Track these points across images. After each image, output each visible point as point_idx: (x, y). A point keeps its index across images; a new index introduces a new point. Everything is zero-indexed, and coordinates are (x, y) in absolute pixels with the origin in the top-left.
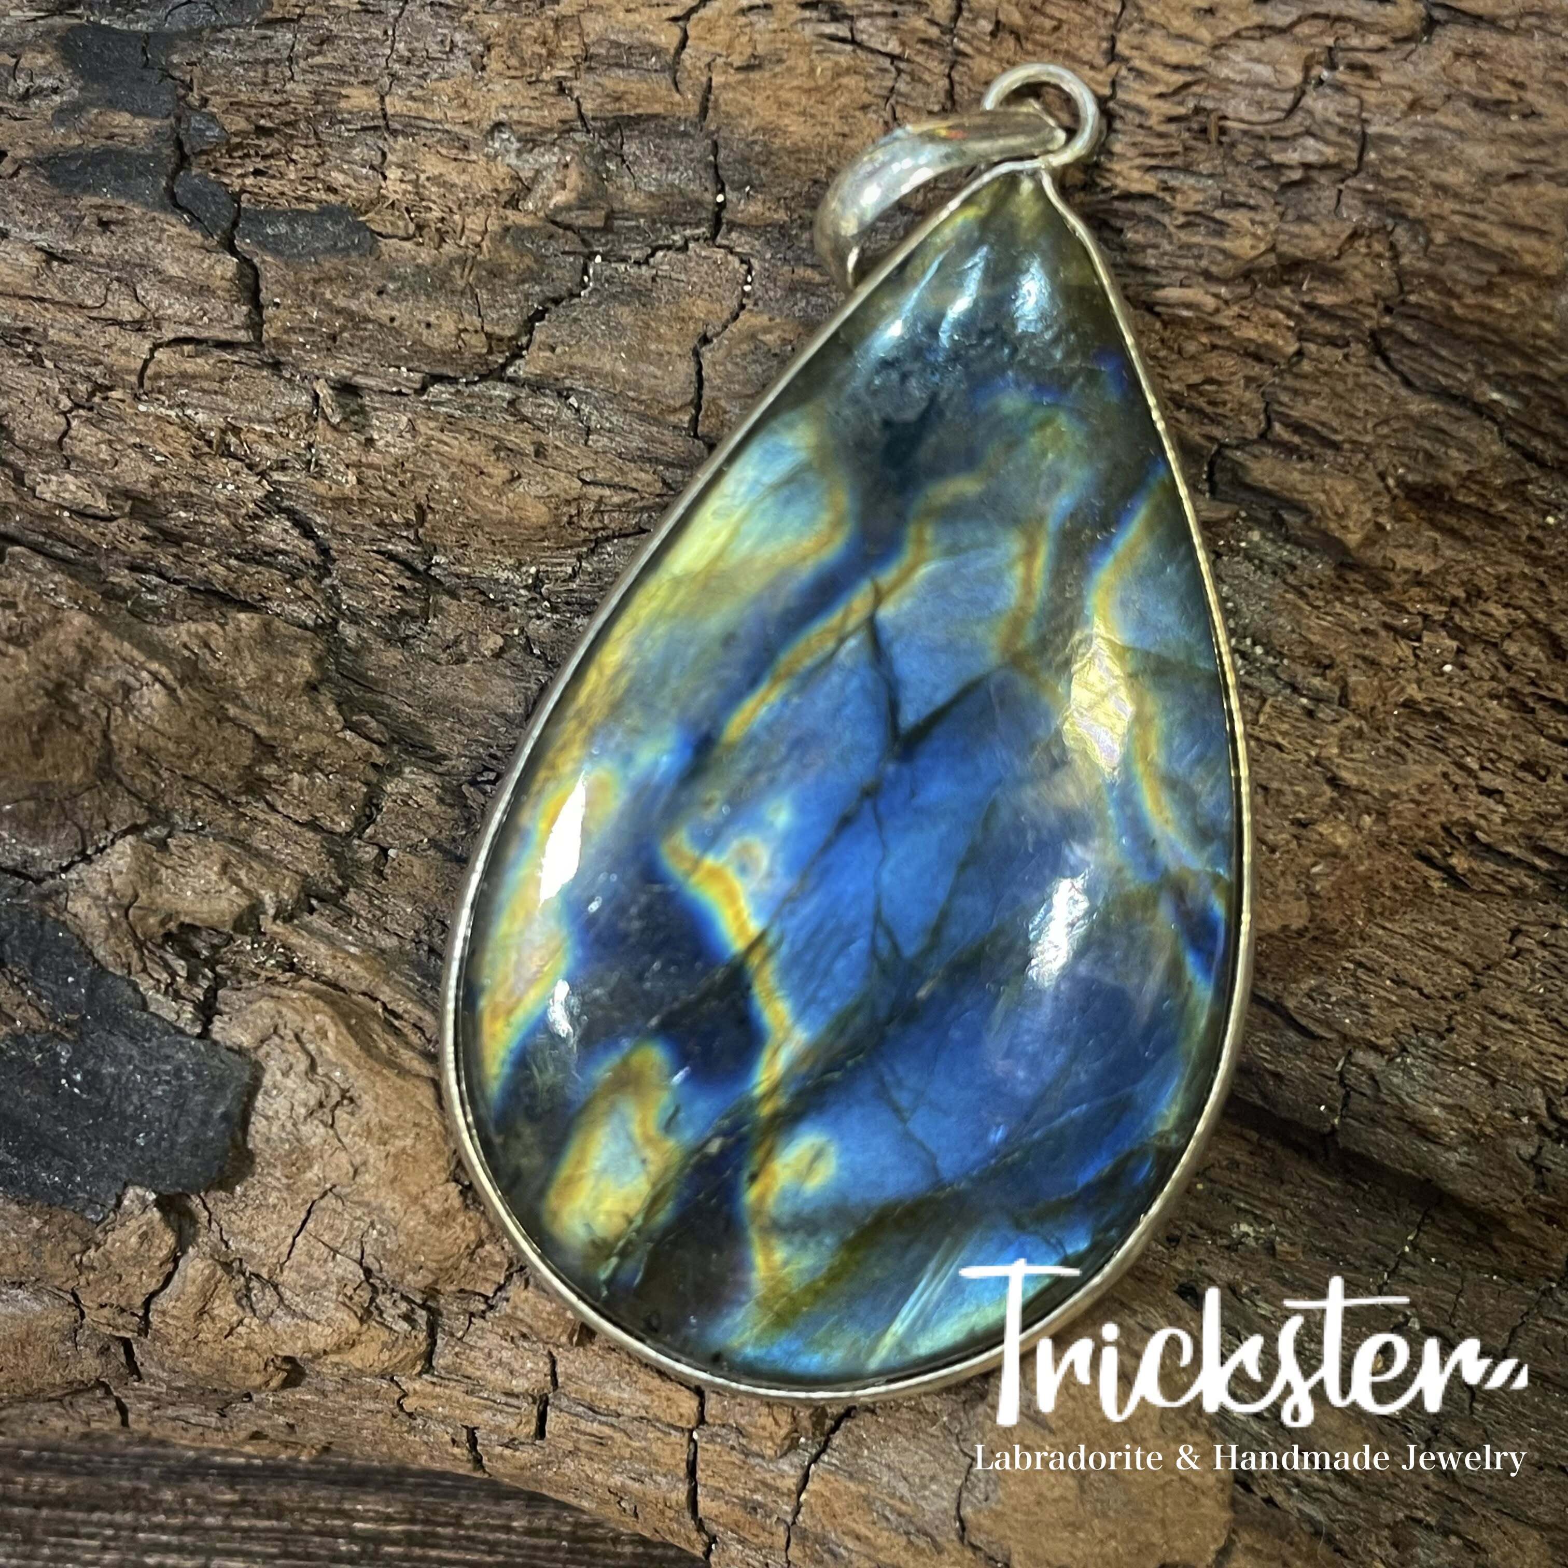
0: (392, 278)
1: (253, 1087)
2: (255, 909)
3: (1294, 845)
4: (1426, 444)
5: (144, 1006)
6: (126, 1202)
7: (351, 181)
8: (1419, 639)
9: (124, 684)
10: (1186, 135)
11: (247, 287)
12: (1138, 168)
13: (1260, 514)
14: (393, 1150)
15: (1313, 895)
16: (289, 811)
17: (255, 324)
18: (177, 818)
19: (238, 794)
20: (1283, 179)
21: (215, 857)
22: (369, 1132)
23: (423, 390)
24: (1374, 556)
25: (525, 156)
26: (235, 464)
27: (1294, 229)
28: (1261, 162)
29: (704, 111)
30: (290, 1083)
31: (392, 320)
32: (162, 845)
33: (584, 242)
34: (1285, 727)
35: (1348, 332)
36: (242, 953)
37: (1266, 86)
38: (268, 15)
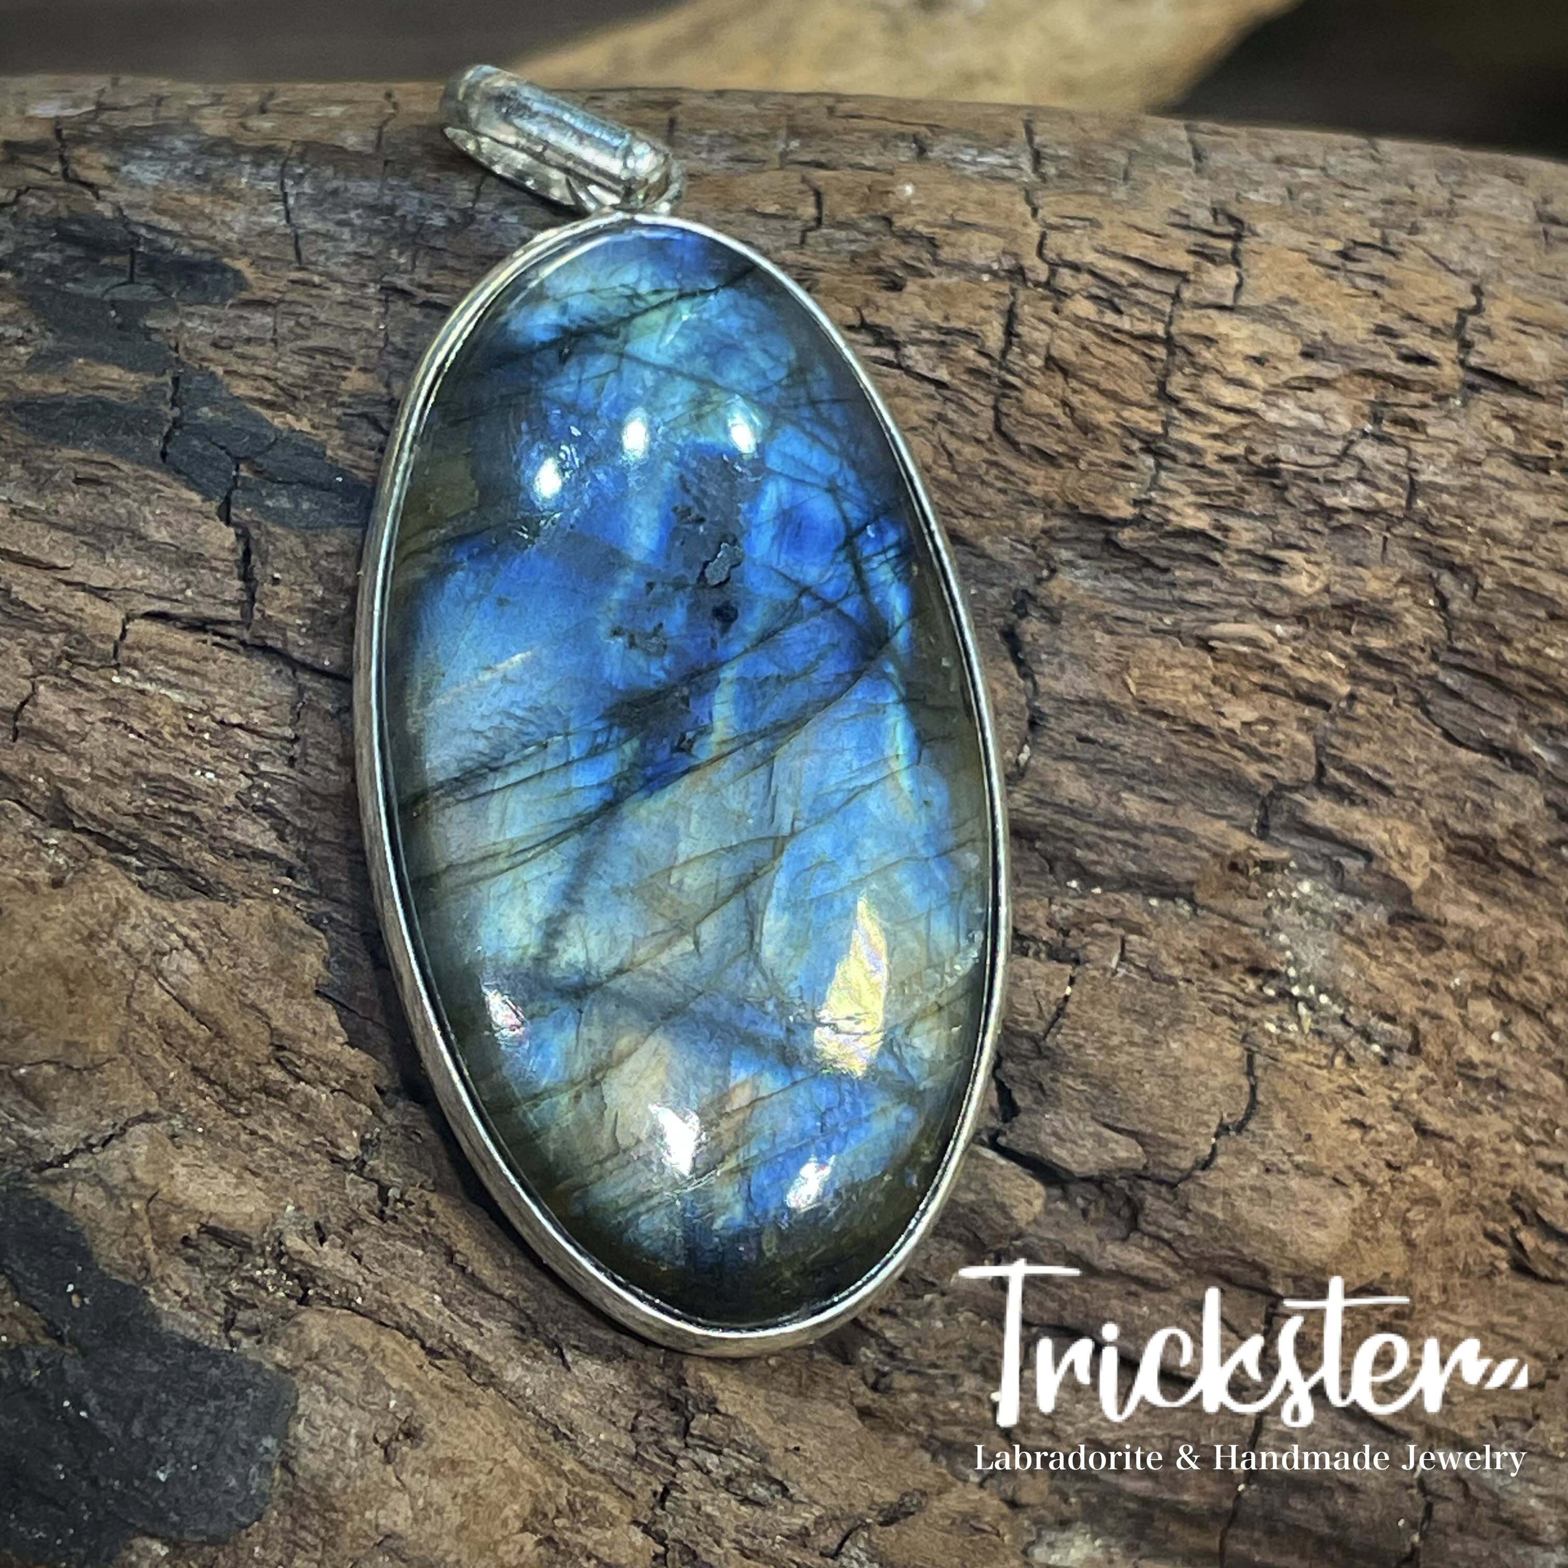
4: (1474, 795)
5: (157, 1318)
6: (132, 1558)
9: (152, 944)
10: (1239, 476)
12: (1189, 504)
13: (1312, 864)
15: (1409, 1243)
17: (247, 600)
20: (1334, 523)
24: (1430, 908)
27: (1347, 571)
28: (1311, 507)
35: (1396, 679)
36: (252, 1280)
37: (1317, 433)
38: (245, 295)
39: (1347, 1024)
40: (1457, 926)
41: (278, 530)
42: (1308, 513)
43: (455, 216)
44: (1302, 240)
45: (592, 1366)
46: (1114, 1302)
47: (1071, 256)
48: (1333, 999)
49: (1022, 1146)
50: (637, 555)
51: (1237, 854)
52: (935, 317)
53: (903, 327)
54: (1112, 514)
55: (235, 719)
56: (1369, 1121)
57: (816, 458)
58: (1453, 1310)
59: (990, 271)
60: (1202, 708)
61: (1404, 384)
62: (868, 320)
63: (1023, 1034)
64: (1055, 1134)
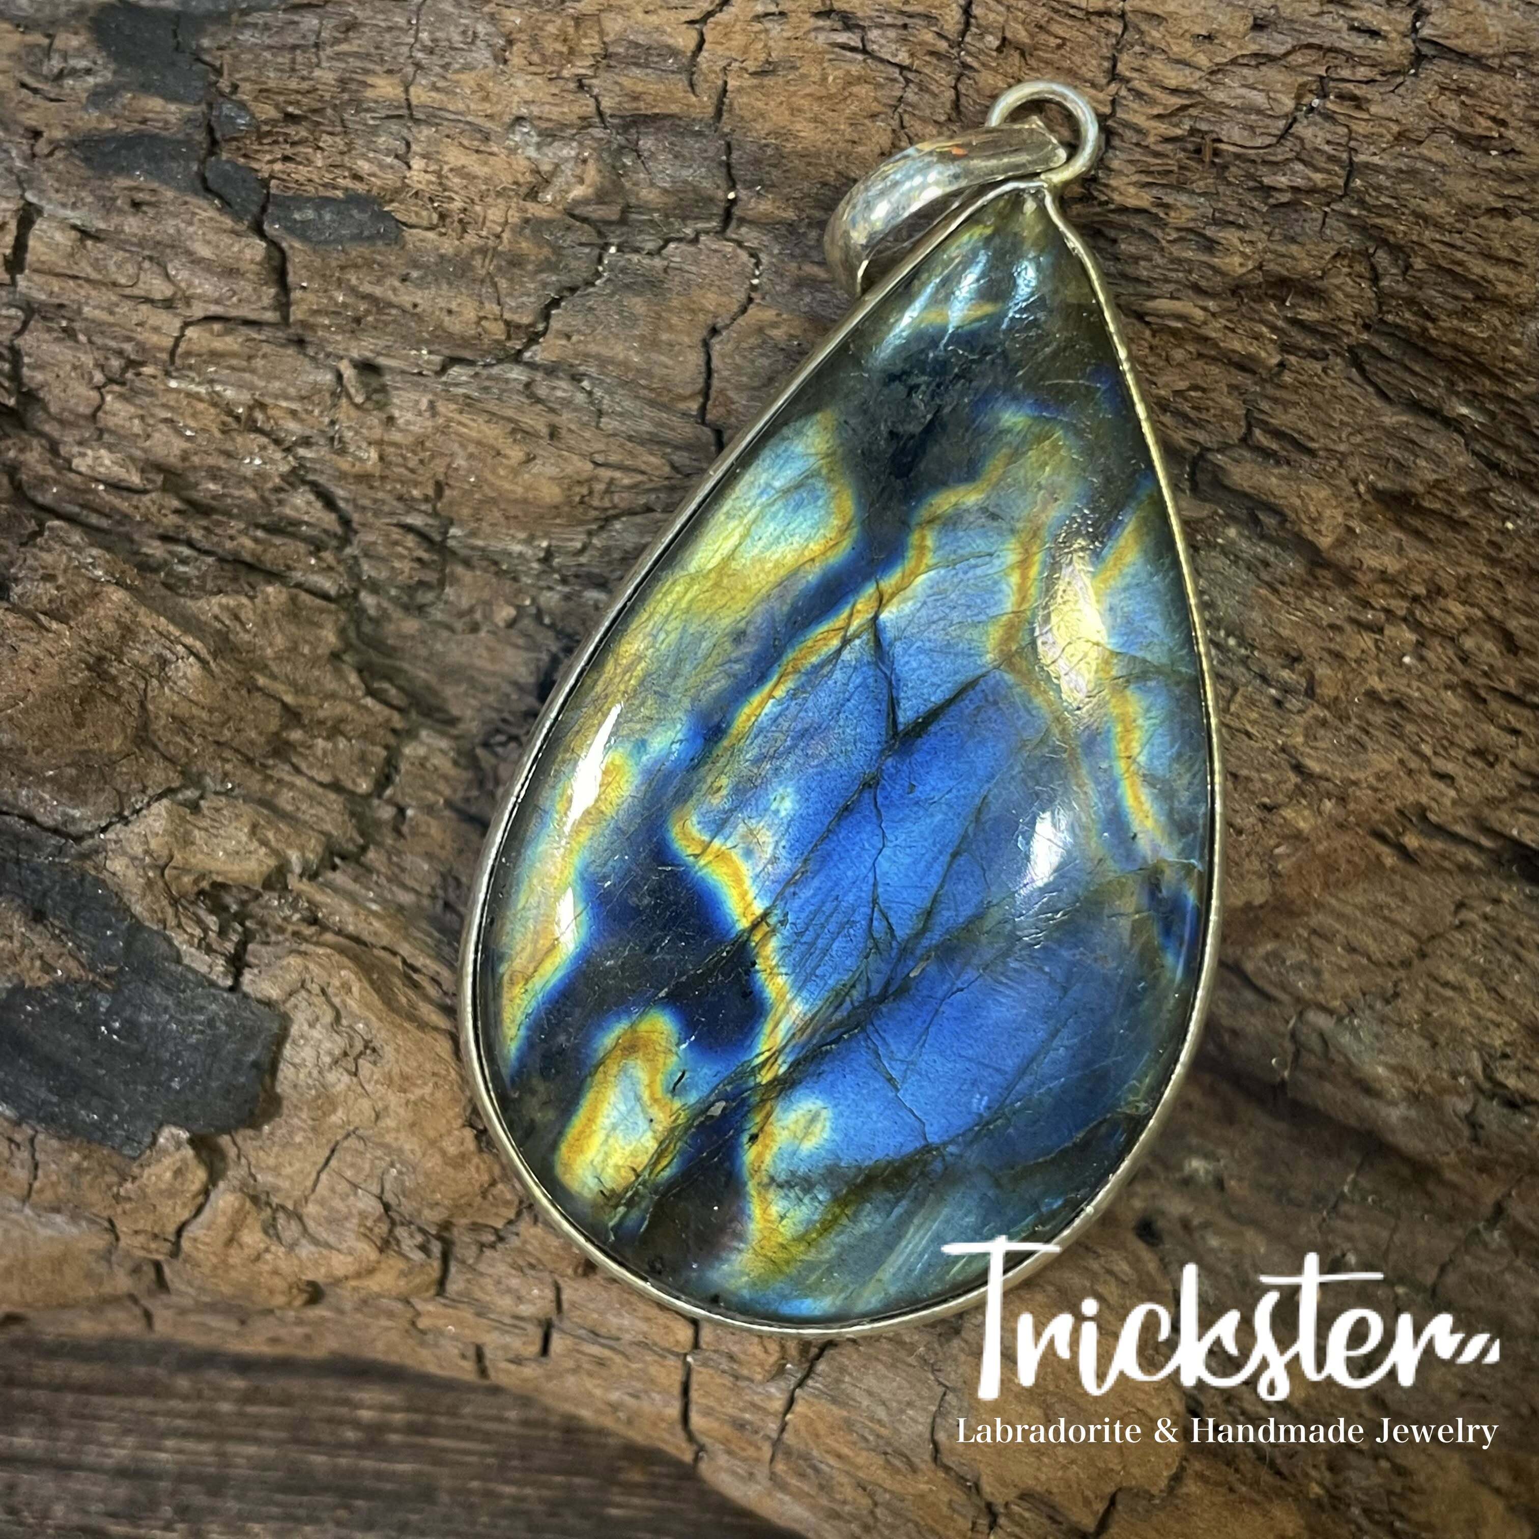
0: (416, 265)
1: (281, 1038)
2: (282, 869)
3: (1259, 827)
4: (1395, 452)
5: (178, 959)
6: (161, 1140)
7: (375, 169)
8: (1381, 630)
9: (160, 656)
10: (1182, 155)
11: (274, 269)
12: (1134, 184)
13: (1237, 513)
14: (412, 1097)
15: (1275, 874)
16: (314, 773)
17: (283, 304)
18: (208, 780)
19: (265, 757)
20: (1272, 201)
21: (244, 819)
22: (391, 1080)
23: (443, 370)
24: (1344, 557)
25: (545, 150)
26: (264, 440)
27: (1282, 249)
28: (1251, 184)
29: (719, 114)
30: (316, 1033)
31: (415, 306)
32: (195, 807)
33: (600, 234)
34: (1254, 716)
35: (1326, 347)
37: (1259, 112)
40: (1371, 570)
42: (1250, 189)
48: (1240, 642)
53: (867, 12)
61: (1353, 59)
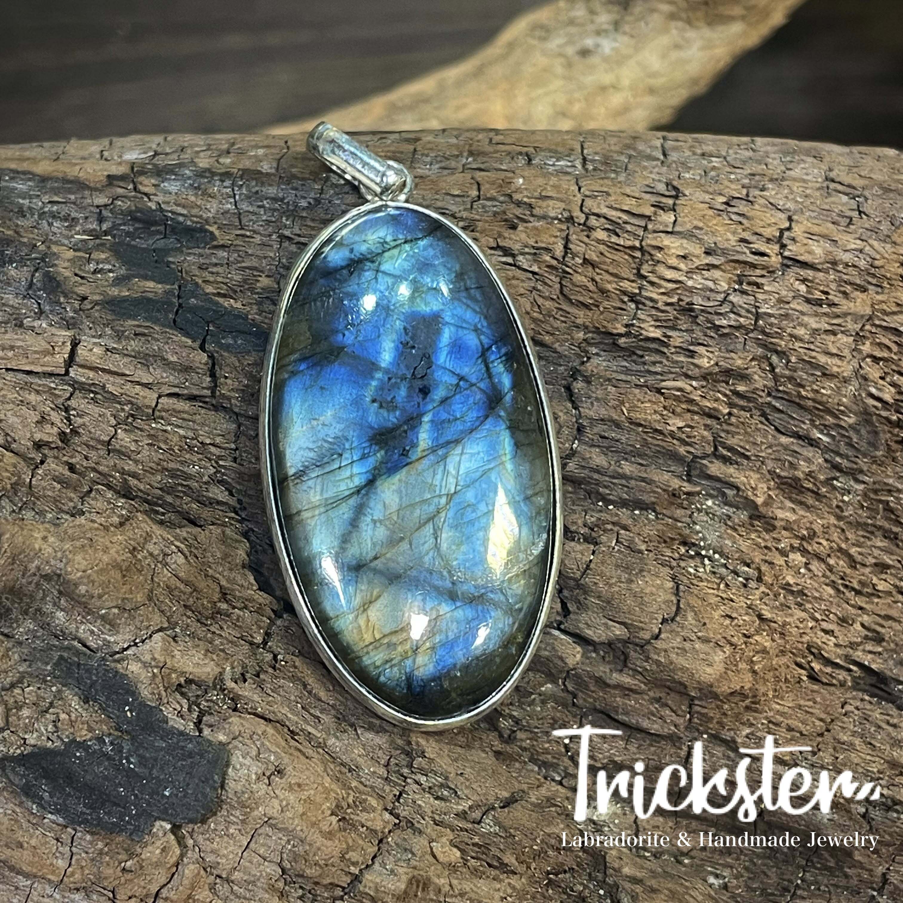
2: (222, 675)
4: (790, 459)
5: (167, 722)
6: (155, 830)
8: (787, 556)
9: (163, 551)
10: (674, 312)
11: (210, 367)
12: (652, 326)
13: (712, 492)
14: (303, 797)
17: (213, 387)
20: (720, 333)
21: (200, 648)
22: (291, 787)
24: (768, 511)
26: (200, 456)
27: (726, 355)
28: (710, 325)
30: (247, 762)
35: (751, 405)
36: (212, 701)
37: (711, 290)
38: (215, 243)
39: (727, 568)
40: (782, 520)
41: (226, 354)
42: (708, 328)
43: (312, 201)
44: (707, 197)
45: (370, 735)
46: (618, 699)
47: (596, 211)
48: (721, 556)
49: (572, 629)
50: (383, 365)
51: (675, 490)
52: (531, 242)
53: (516, 247)
54: (615, 331)
55: (208, 441)
56: (734, 615)
57: (469, 315)
58: (782, 699)
59: (557, 218)
60: (659, 421)
61: (754, 266)
62: (500, 244)
63: (571, 578)
64: (587, 624)
